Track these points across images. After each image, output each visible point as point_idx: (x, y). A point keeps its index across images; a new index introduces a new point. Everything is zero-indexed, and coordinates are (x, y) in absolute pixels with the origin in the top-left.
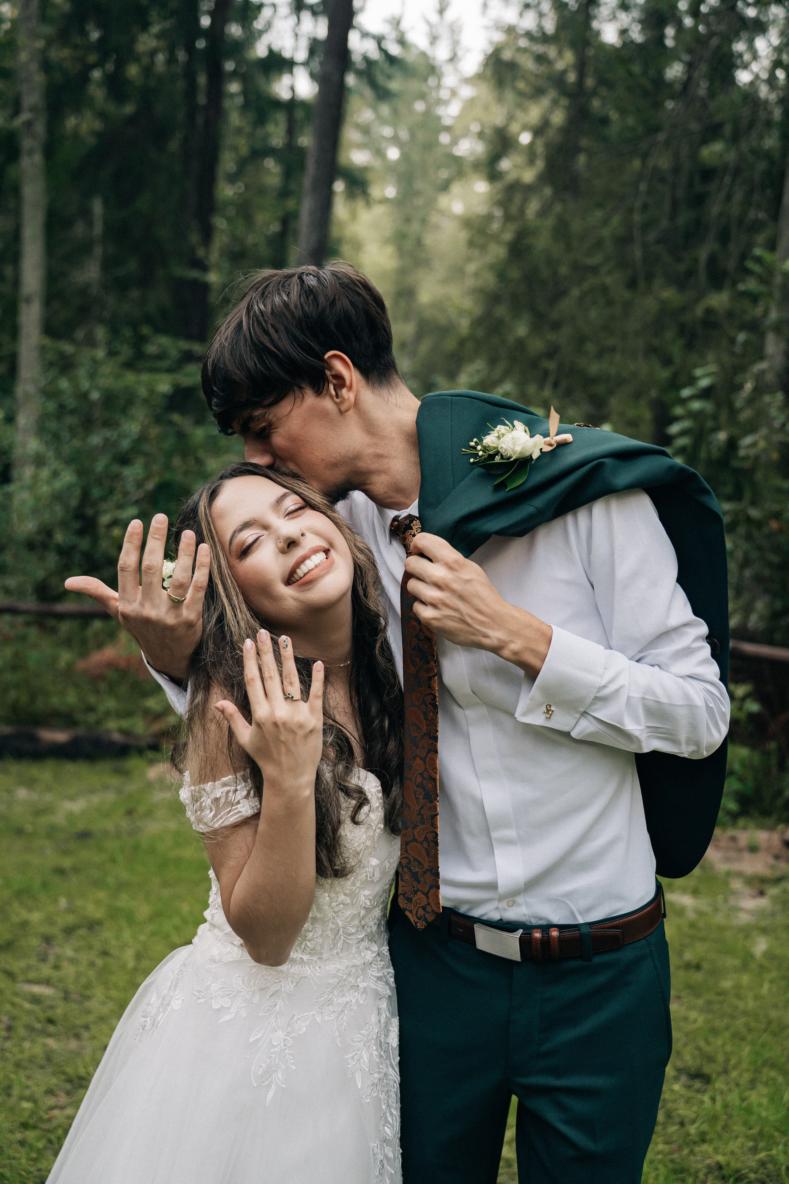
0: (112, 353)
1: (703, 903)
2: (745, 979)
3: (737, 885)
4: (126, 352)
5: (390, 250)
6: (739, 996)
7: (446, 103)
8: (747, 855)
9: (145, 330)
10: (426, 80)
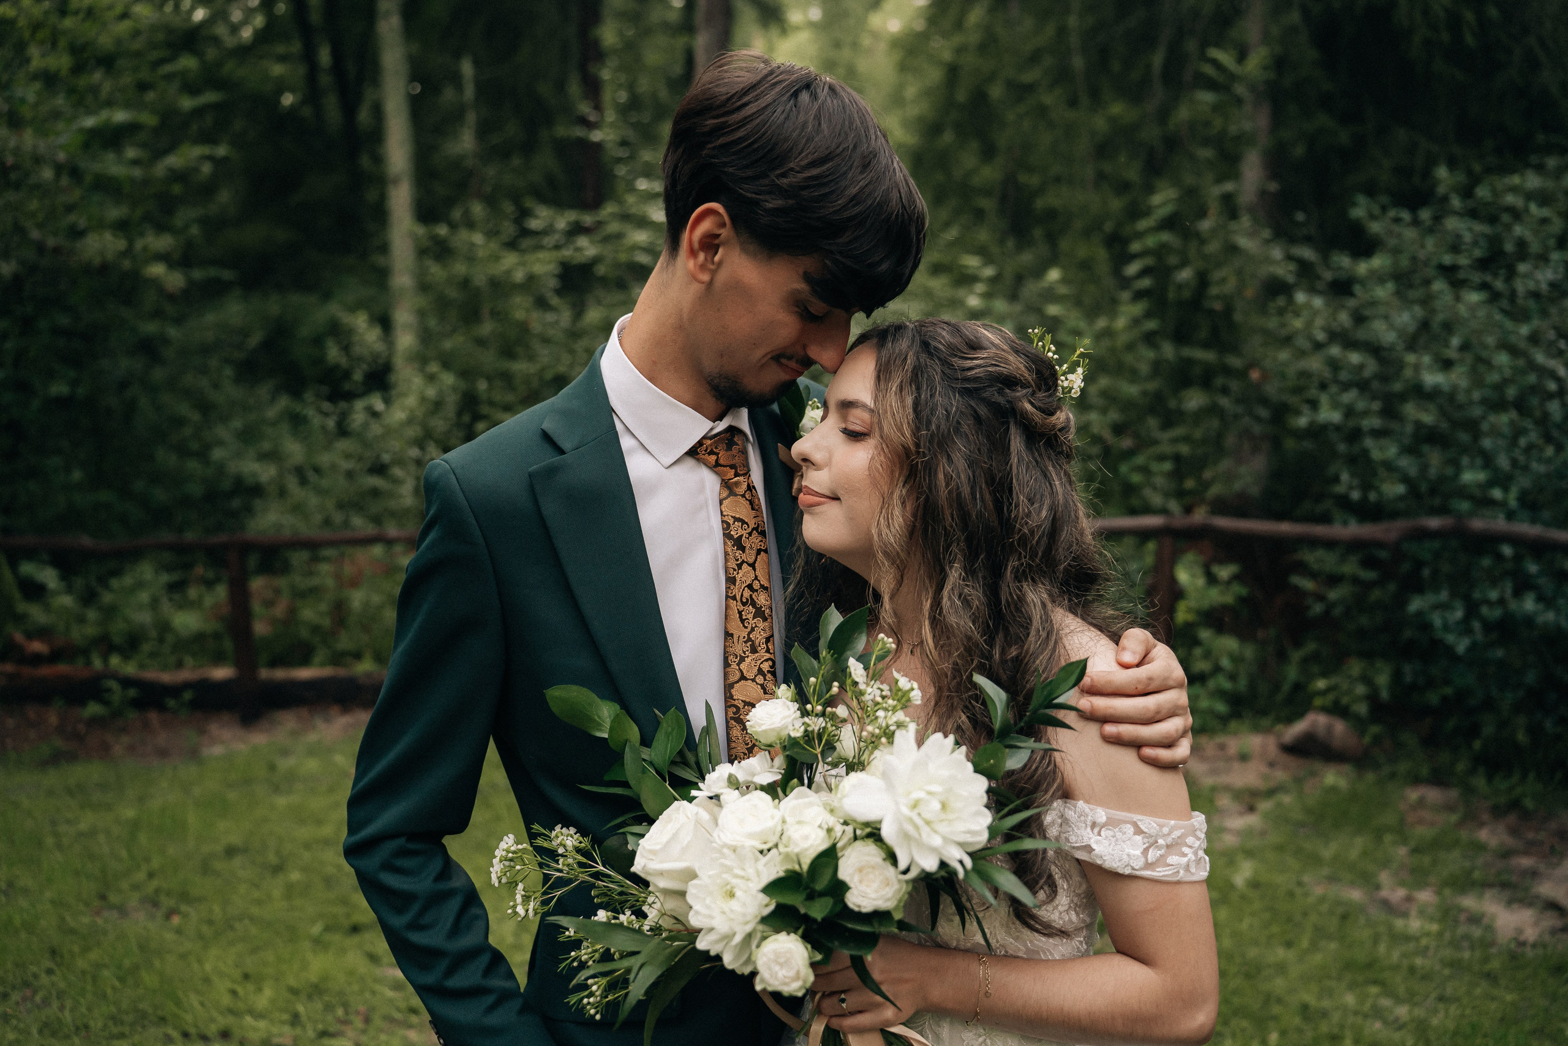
0: (492, 234)
3: (1224, 801)
9: (528, 201)
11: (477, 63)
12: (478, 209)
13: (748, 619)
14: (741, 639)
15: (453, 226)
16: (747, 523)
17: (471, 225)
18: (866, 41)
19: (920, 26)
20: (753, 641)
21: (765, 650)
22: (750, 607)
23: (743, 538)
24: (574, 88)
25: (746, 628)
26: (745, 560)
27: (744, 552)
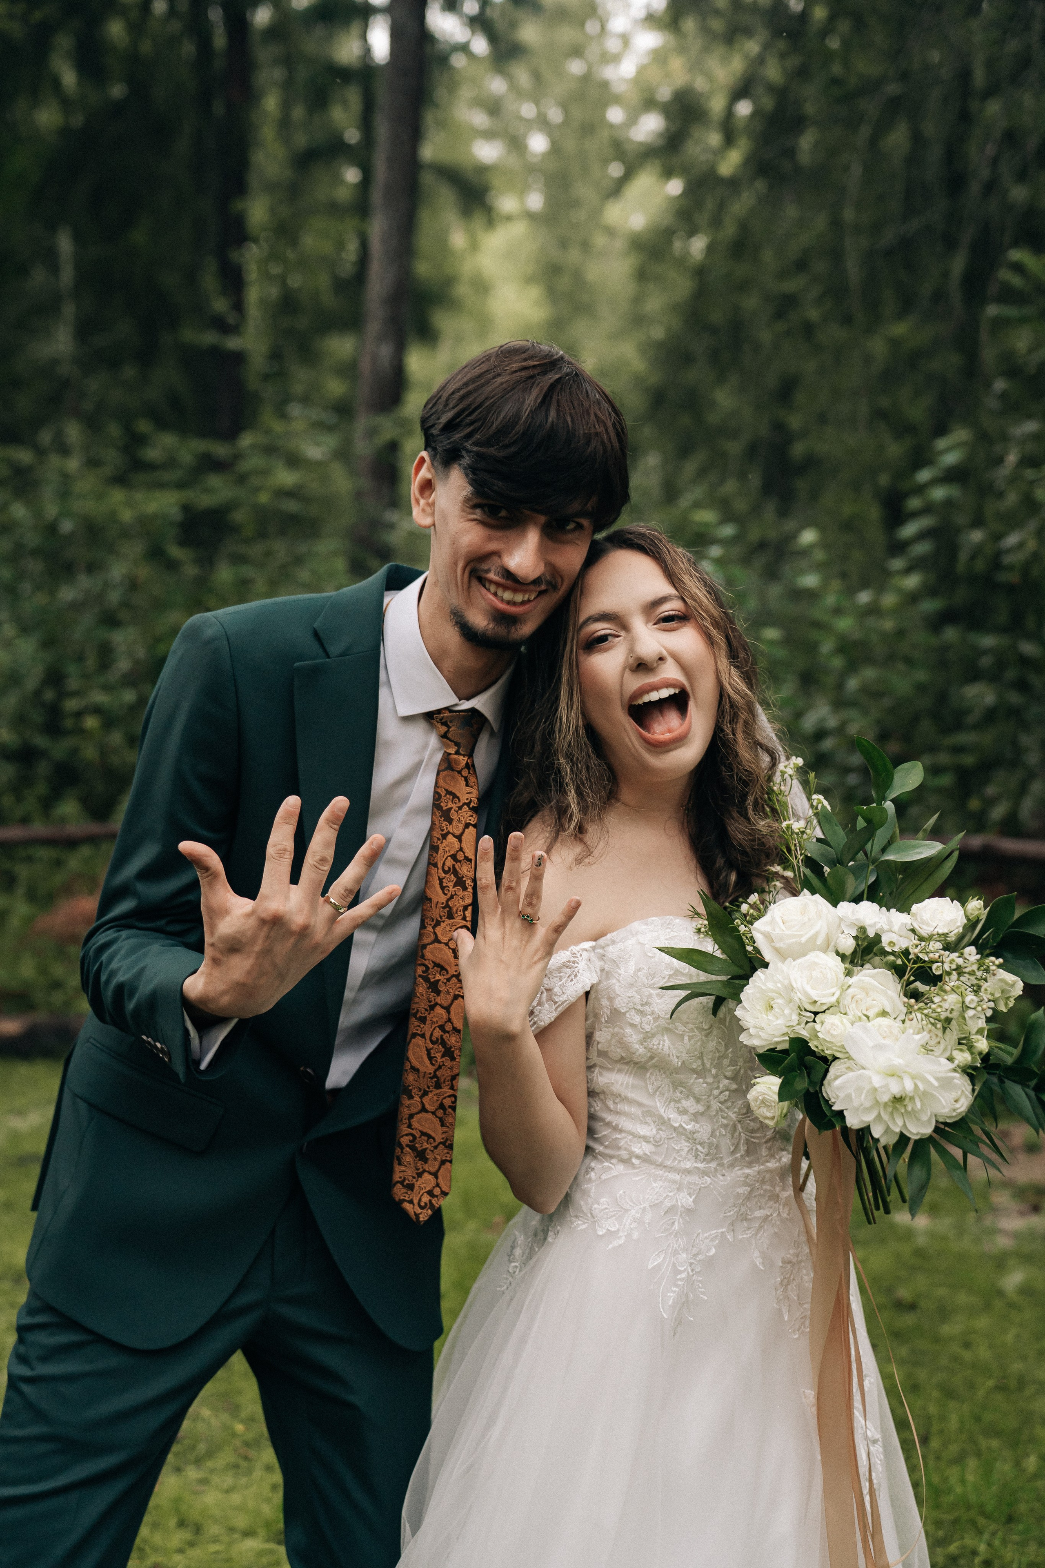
0: (92, 463)
1: (945, 1224)
2: (982, 1323)
3: (1001, 1198)
4: (113, 458)
5: (535, 292)
6: (967, 1345)
7: (615, 59)
8: (1022, 1157)
9: (143, 426)
10: (582, 24)
11: (78, 238)
12: (73, 432)
13: (448, 887)
14: (440, 905)
15: (41, 452)
16: (458, 798)
17: (64, 450)
18: (600, 240)
19: (667, 220)
20: (450, 908)
21: (461, 917)
22: (452, 876)
23: (452, 811)
24: (209, 281)
25: (446, 894)
26: (451, 831)
27: (450, 823)
